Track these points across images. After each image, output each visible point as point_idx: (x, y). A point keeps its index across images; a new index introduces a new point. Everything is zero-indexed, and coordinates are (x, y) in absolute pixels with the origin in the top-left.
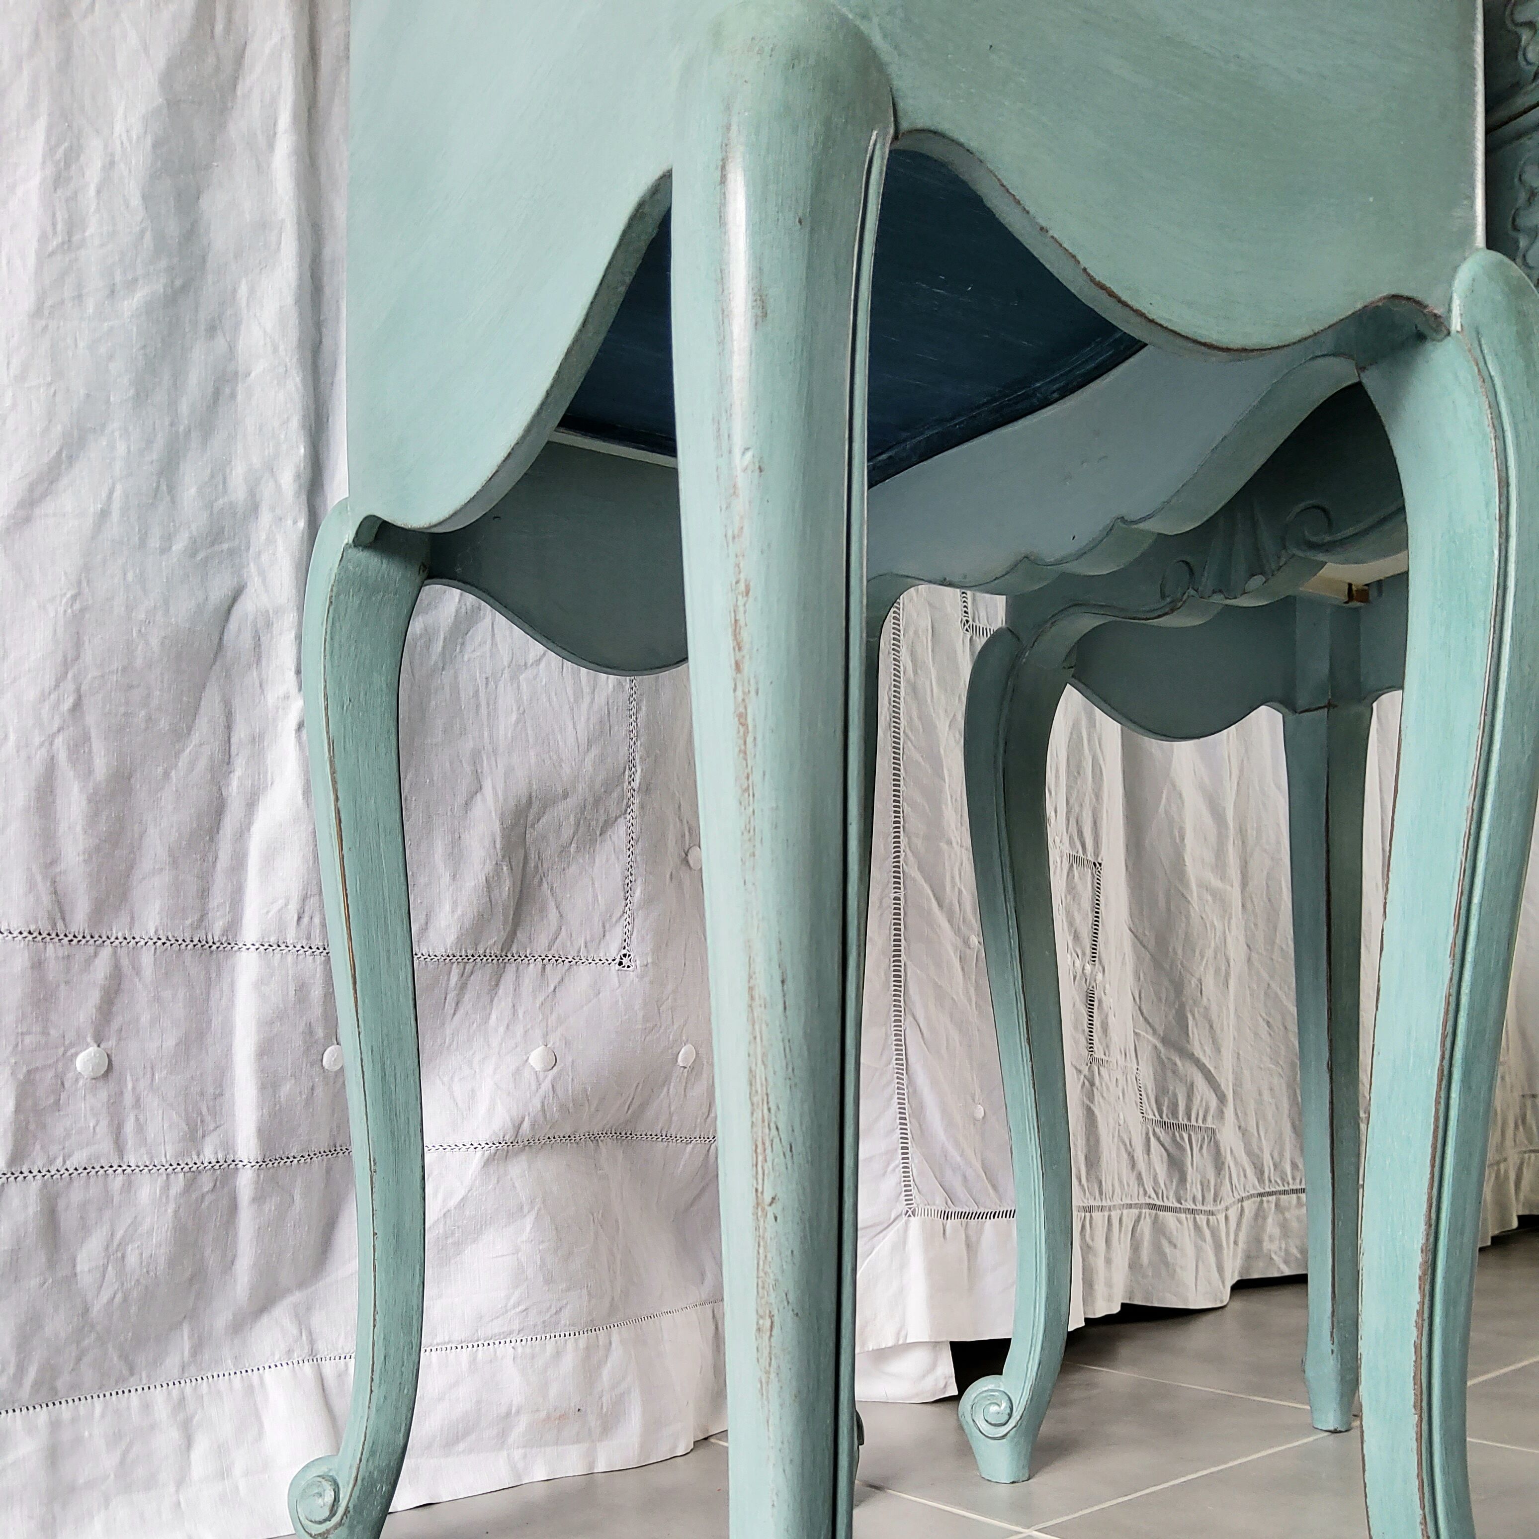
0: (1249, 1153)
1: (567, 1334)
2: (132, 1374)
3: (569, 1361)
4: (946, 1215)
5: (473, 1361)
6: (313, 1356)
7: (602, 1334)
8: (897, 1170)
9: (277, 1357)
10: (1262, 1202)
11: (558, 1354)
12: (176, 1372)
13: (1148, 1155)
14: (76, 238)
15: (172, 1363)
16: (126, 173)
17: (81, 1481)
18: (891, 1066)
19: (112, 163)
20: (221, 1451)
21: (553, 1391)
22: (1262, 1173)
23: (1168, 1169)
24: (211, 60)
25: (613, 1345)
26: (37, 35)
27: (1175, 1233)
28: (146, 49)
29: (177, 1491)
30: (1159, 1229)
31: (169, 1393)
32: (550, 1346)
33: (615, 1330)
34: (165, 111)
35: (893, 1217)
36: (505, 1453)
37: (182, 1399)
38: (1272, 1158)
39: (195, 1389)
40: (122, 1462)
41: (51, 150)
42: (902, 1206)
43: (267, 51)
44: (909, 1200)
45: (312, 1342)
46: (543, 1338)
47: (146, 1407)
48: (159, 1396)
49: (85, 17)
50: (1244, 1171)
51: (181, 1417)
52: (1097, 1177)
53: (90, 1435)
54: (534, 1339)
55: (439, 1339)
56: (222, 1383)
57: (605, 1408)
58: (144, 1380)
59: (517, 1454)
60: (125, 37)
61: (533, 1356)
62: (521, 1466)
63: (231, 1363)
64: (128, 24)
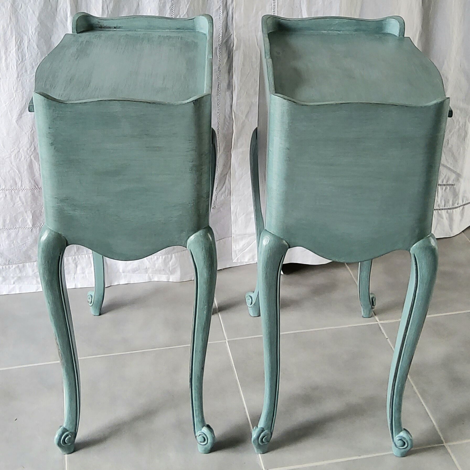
7: (169, 256)
11: (157, 259)
12: (74, 254)
15: (73, 252)
16: (33, 42)
19: (30, 40)
20: (83, 269)
21: (157, 266)
26: (10, 18)
28: (34, 13)
29: (74, 275)
31: (72, 258)
34: (40, 25)
36: (147, 275)
37: (75, 258)
39: (78, 257)
41: (16, 43)
48: (70, 258)
49: (20, 9)
51: (75, 262)
56: (84, 256)
57: (170, 270)
58: (67, 255)
59: (151, 275)
60: (29, 11)
61: (151, 259)
62: (151, 277)
63: (85, 252)
64: (29, 8)
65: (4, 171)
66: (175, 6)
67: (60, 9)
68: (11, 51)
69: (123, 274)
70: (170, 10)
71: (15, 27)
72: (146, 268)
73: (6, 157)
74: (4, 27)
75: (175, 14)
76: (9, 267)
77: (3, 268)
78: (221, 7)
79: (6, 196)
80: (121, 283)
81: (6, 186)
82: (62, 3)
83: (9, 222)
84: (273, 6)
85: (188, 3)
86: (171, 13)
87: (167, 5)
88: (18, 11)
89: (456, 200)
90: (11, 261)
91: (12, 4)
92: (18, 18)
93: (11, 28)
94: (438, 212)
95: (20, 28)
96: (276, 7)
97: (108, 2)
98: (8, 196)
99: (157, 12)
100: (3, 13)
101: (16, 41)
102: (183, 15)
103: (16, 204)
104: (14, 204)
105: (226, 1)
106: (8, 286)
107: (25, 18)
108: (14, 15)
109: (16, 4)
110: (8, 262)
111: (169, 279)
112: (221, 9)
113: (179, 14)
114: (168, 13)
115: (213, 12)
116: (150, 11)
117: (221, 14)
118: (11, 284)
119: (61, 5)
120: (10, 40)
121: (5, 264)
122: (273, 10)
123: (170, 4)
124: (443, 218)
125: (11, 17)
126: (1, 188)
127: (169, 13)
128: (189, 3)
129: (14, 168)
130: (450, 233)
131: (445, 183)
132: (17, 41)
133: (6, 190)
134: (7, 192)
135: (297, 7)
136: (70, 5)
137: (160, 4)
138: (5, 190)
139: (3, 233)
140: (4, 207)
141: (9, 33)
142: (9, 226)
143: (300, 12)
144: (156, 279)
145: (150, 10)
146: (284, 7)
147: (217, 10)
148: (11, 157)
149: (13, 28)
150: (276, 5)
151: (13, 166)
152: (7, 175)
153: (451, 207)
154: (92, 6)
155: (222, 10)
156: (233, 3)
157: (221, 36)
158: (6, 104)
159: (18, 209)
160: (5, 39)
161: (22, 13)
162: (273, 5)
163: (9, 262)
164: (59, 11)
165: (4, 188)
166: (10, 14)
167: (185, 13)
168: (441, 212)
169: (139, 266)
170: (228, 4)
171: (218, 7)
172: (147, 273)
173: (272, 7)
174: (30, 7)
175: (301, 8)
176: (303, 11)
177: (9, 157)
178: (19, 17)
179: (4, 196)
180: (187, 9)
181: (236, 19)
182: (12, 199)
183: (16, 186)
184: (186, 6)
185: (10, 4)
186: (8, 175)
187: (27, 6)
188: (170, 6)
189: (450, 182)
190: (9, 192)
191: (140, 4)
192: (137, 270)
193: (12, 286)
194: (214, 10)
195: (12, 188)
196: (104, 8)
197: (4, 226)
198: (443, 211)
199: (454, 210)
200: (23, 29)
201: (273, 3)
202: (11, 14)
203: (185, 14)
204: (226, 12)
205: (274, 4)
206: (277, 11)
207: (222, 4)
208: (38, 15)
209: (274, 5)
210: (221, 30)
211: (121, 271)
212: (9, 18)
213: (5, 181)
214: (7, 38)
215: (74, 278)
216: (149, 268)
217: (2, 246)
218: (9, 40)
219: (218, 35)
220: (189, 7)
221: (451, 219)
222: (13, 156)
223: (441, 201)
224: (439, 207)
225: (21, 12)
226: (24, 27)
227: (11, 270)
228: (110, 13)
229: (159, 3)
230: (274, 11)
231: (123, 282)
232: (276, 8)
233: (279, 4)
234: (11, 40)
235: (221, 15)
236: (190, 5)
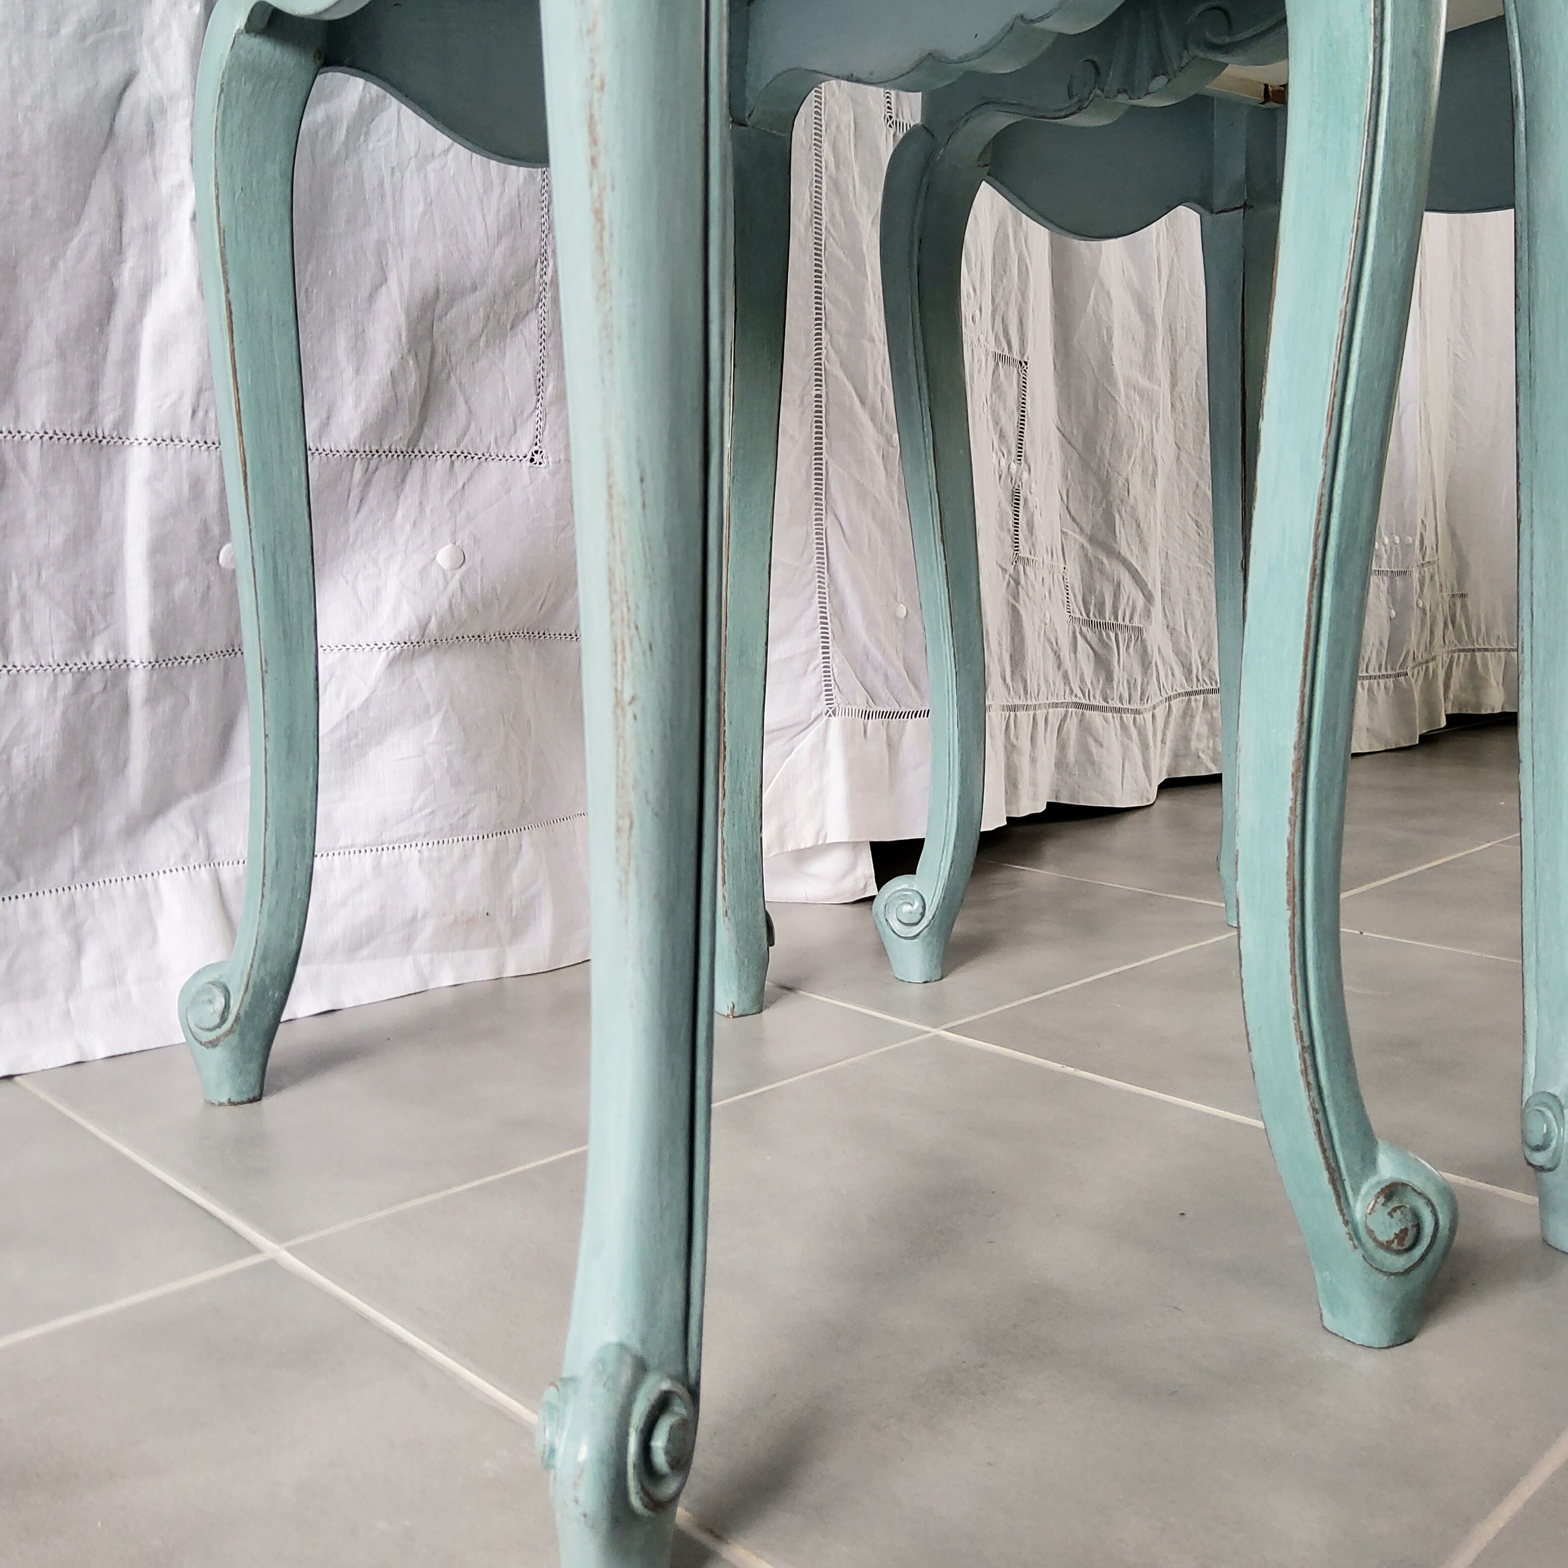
0: (1178, 653)
1: (475, 837)
2: (19, 879)
3: (478, 864)
4: (867, 715)
5: (377, 866)
6: (210, 859)
7: (512, 837)
8: (818, 670)
9: (172, 861)
10: (1189, 700)
11: (466, 858)
12: (64, 878)
13: (1075, 653)
15: (61, 868)
18: (812, 565)
21: (460, 896)
22: (1190, 672)
23: (1095, 668)
25: (524, 848)
27: (1101, 731)
30: (1085, 728)
31: (58, 900)
32: (458, 849)
33: (525, 833)
35: (813, 718)
36: (411, 959)
37: (74, 905)
38: (1200, 657)
39: (86, 895)
40: (9, 970)
42: (822, 706)
44: (829, 700)
45: (209, 846)
46: (451, 841)
47: (36, 912)
48: (47, 903)
50: (1172, 669)
51: (70, 923)
52: (1022, 677)
54: (441, 842)
55: (342, 843)
56: (114, 889)
57: (514, 914)
58: (32, 886)
59: (424, 959)
61: (440, 860)
63: (122, 868)
72: (414, 917)
94: (1121, 719)
111: (501, 967)
124: (1130, 739)
131: (1127, 621)
144: (448, 979)
168: (1127, 720)
189: (1136, 621)
192: (370, 938)
216: (423, 916)
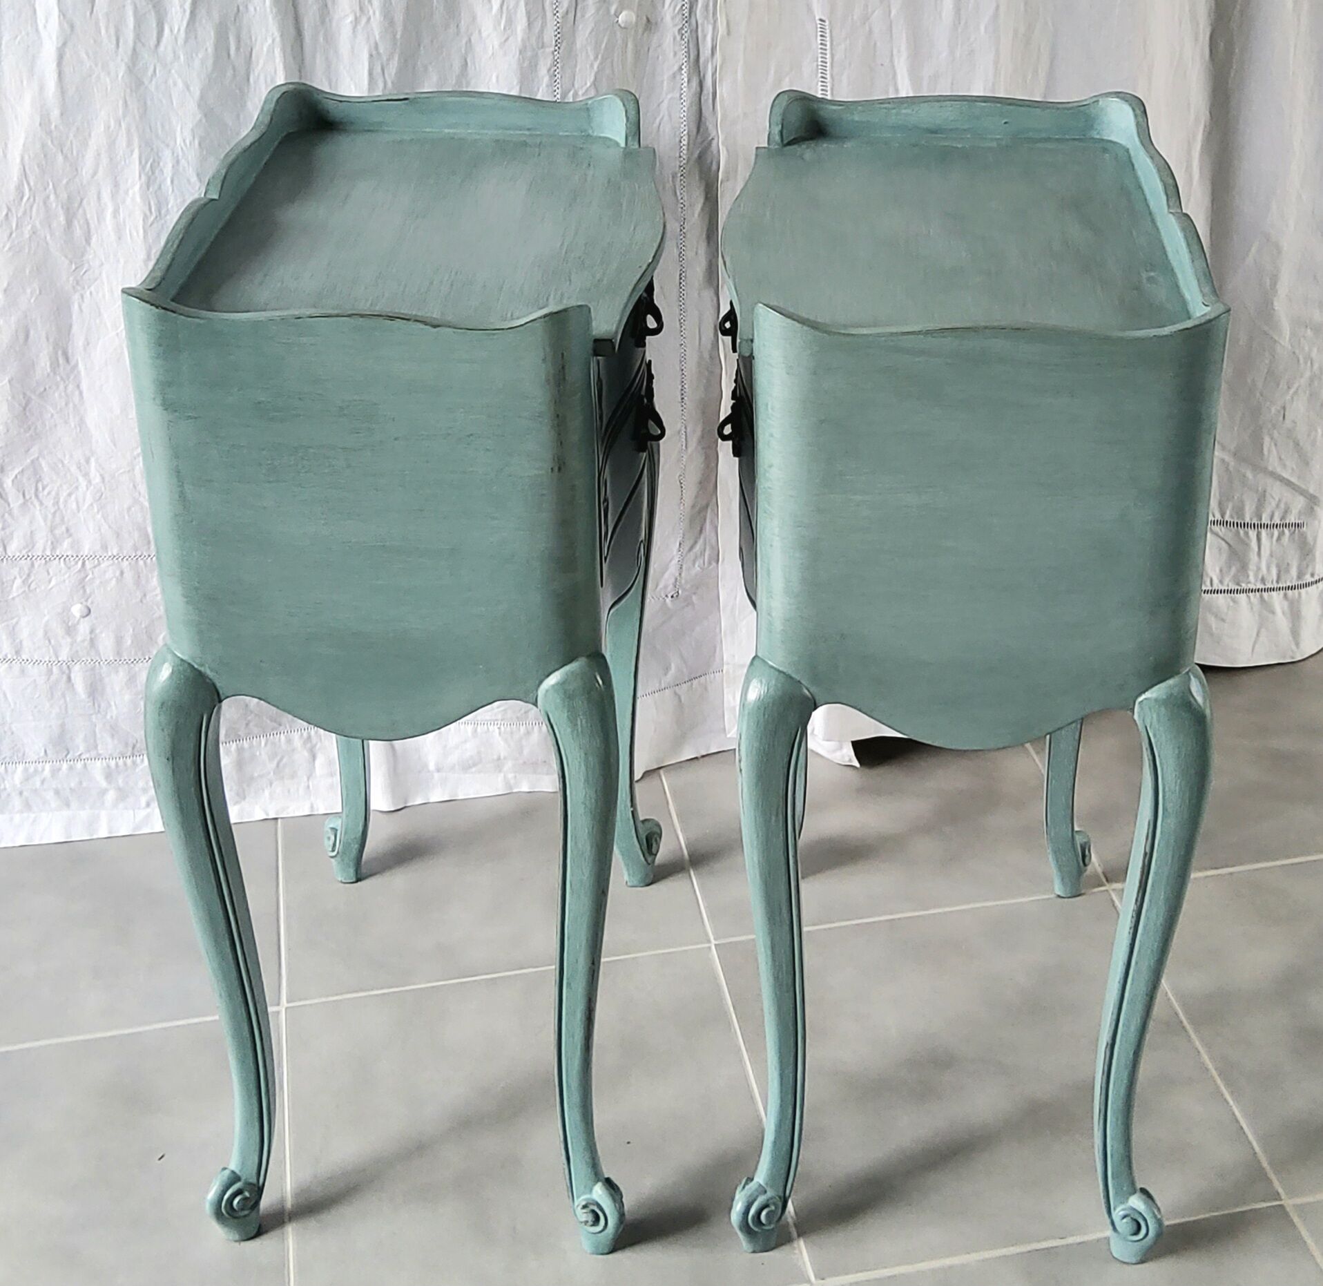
2: (279, 727)
5: (475, 731)
11: (528, 733)
14: (163, 212)
16: (186, 165)
17: (256, 775)
19: (178, 162)
20: (331, 763)
21: (526, 752)
23: (1228, 559)
24: (230, 73)
26: (126, 102)
28: (188, 88)
32: (523, 729)
34: (204, 121)
36: (502, 775)
37: (309, 737)
40: (278, 765)
41: (143, 167)
43: (265, 49)
47: (289, 741)
48: (296, 735)
49: (151, 80)
51: (309, 745)
53: (260, 754)
59: (510, 776)
60: (175, 84)
61: (512, 733)
62: (512, 782)
64: (176, 76)
65: (116, 508)
66: (562, 67)
67: (256, 74)
68: (128, 190)
69: (436, 775)
70: (551, 77)
71: (137, 127)
72: (499, 759)
73: (121, 471)
74: (109, 127)
75: (562, 86)
76: (134, 763)
77: (117, 765)
78: (683, 67)
79: (122, 573)
80: (431, 801)
81: (121, 548)
82: (261, 62)
83: (132, 642)
84: (820, 63)
85: (596, 58)
86: (551, 85)
87: (541, 63)
88: (146, 82)
89: (1308, 566)
90: (138, 745)
91: (129, 67)
92: (145, 103)
93: (128, 131)
94: (1261, 597)
95: (151, 129)
96: (828, 65)
97: (385, 59)
98: (129, 576)
99: (515, 83)
100: (107, 89)
101: (140, 162)
102: (584, 89)
103: (148, 597)
104: (145, 595)
105: (696, 53)
106: (131, 812)
107: (164, 101)
108: (134, 94)
109: (141, 64)
110: (130, 749)
112: (683, 72)
113: (573, 85)
114: (544, 85)
115: (662, 82)
116: (497, 81)
117: (685, 84)
118: (139, 808)
119: (261, 65)
120: (125, 161)
121: (123, 756)
122: (822, 73)
123: (549, 61)
124: (1273, 613)
125: (128, 98)
126: (110, 554)
127: (547, 86)
128: (600, 57)
129: (141, 499)
130: (1292, 651)
131: (1277, 520)
132: (143, 162)
133: (122, 559)
134: (125, 563)
135: (882, 65)
136: (285, 67)
137: (524, 62)
138: (120, 559)
139: (117, 672)
140: (117, 606)
141: (122, 142)
142: (133, 653)
143: (891, 77)
144: (525, 788)
145: (497, 77)
146: (850, 64)
147: (674, 76)
148: (133, 470)
149: (133, 129)
150: (828, 61)
151: (140, 494)
152: (124, 517)
153: (1295, 583)
154: (342, 67)
155: (685, 75)
156: (715, 57)
157: (685, 143)
158: (119, 331)
159: (155, 607)
160: (111, 159)
161: (157, 88)
162: (820, 60)
163: (133, 748)
164: (255, 82)
165: (115, 554)
166: (125, 91)
167: (589, 84)
168: (1271, 597)
169: (479, 753)
170: (701, 60)
171: (676, 68)
172: (500, 771)
173: (818, 65)
174: (176, 71)
175: (893, 66)
176: (899, 77)
177: (129, 471)
178: (149, 102)
179: (118, 573)
180: (593, 75)
181: (722, 100)
182: (138, 581)
183: (149, 548)
184: (592, 66)
185: (123, 65)
186: (127, 517)
187: (170, 71)
188: (549, 65)
189: (1292, 519)
190: (130, 564)
191: (468, 61)
192: (475, 765)
193: (142, 814)
194: (665, 77)
195: (139, 553)
196: (375, 73)
197: (119, 653)
198: (1274, 594)
199: (1303, 591)
200: (160, 131)
201: (820, 55)
202: (128, 91)
203: (590, 86)
204: (698, 81)
205: (822, 57)
206: (832, 76)
207: (686, 59)
208: (197, 94)
209: (822, 62)
210: (686, 128)
211: (432, 767)
212: (121, 103)
213: (118, 535)
214: (119, 157)
215: (308, 787)
216: (505, 758)
217: (114, 708)
218: (123, 163)
219: (678, 140)
220: (598, 67)
221: (1295, 615)
222: (138, 467)
223: (1268, 568)
224: (1265, 584)
225: (152, 87)
226: (163, 126)
227: (137, 770)
228: (389, 84)
229: (519, 59)
230: (822, 77)
231: (436, 796)
232: (828, 69)
233: (836, 58)
234: (127, 161)
235: (685, 89)
236: (601, 64)
